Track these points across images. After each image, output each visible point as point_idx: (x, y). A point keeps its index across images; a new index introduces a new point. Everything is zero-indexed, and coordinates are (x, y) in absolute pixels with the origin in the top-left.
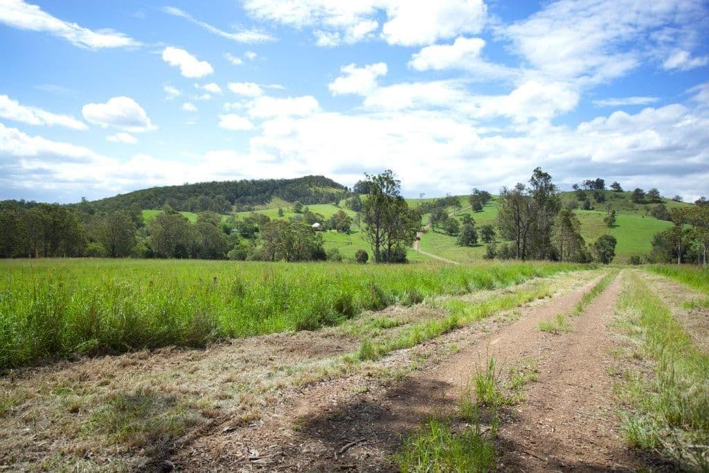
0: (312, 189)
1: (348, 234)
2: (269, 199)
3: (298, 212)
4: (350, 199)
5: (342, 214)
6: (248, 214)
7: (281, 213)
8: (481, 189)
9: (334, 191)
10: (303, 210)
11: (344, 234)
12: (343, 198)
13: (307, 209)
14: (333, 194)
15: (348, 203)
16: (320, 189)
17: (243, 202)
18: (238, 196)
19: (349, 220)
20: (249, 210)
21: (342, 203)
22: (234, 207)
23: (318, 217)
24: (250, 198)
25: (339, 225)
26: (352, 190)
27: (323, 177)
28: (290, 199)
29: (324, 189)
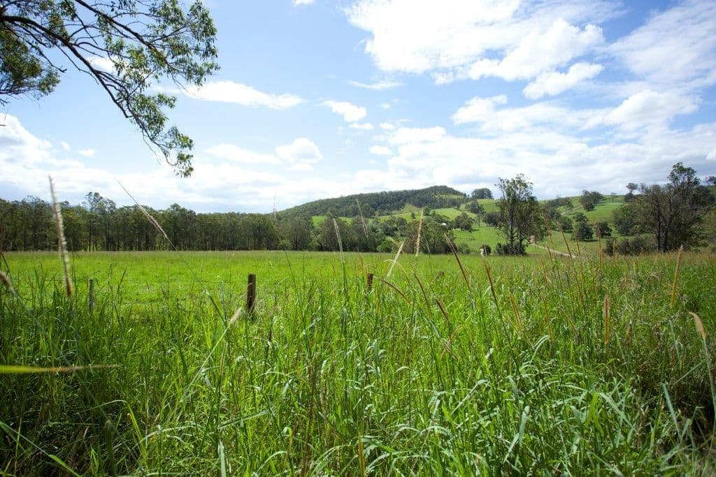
0: (436, 196)
1: (470, 232)
2: (403, 205)
3: (427, 215)
4: (469, 203)
5: (465, 216)
6: (387, 218)
7: (413, 216)
8: (590, 190)
9: (455, 197)
10: (430, 214)
11: (467, 231)
12: (463, 203)
13: (434, 212)
14: (455, 200)
15: (468, 206)
16: (444, 196)
17: (383, 209)
18: (379, 205)
19: (471, 221)
20: (388, 214)
21: (463, 207)
22: (377, 213)
23: (444, 218)
24: (388, 205)
25: (462, 224)
26: (471, 196)
27: (445, 187)
28: (420, 206)
29: (447, 196)
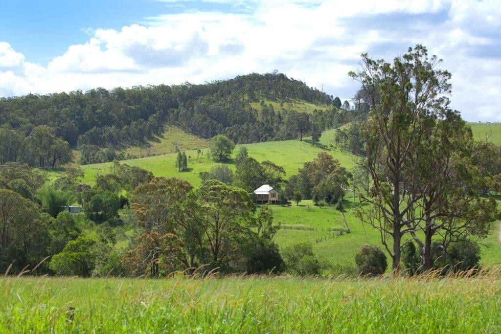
0: (255, 106)
1: (340, 209)
2: (156, 131)
3: (224, 160)
4: (346, 127)
5: (328, 164)
6: (106, 168)
7: (183, 164)
9: (309, 108)
10: (233, 156)
11: (332, 209)
12: (330, 125)
13: (245, 152)
14: (306, 117)
15: (342, 135)
16: (277, 106)
17: (97, 141)
18: (84, 128)
19: (343, 177)
20: (110, 159)
21: (328, 136)
22: (77, 154)
23: (269, 170)
24: (112, 129)
25: (317, 188)
26: (352, 105)
27: (282, 77)
28: (203, 132)
29: (286, 105)
